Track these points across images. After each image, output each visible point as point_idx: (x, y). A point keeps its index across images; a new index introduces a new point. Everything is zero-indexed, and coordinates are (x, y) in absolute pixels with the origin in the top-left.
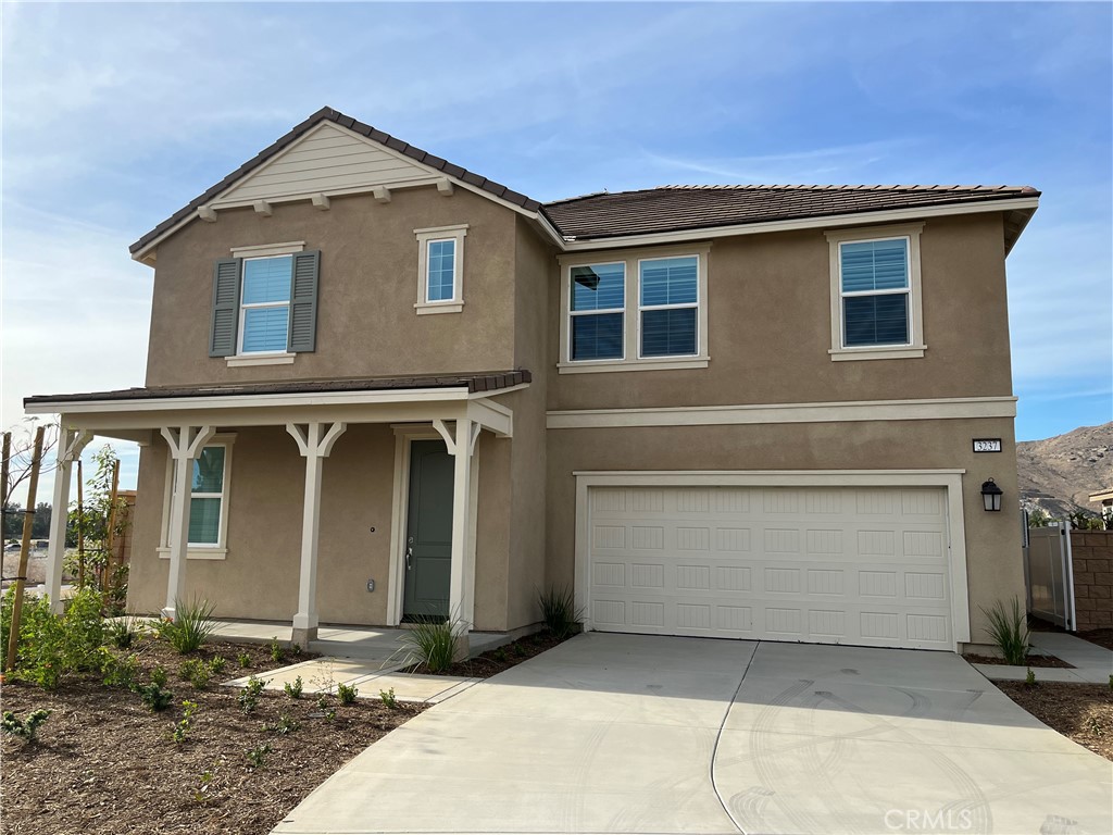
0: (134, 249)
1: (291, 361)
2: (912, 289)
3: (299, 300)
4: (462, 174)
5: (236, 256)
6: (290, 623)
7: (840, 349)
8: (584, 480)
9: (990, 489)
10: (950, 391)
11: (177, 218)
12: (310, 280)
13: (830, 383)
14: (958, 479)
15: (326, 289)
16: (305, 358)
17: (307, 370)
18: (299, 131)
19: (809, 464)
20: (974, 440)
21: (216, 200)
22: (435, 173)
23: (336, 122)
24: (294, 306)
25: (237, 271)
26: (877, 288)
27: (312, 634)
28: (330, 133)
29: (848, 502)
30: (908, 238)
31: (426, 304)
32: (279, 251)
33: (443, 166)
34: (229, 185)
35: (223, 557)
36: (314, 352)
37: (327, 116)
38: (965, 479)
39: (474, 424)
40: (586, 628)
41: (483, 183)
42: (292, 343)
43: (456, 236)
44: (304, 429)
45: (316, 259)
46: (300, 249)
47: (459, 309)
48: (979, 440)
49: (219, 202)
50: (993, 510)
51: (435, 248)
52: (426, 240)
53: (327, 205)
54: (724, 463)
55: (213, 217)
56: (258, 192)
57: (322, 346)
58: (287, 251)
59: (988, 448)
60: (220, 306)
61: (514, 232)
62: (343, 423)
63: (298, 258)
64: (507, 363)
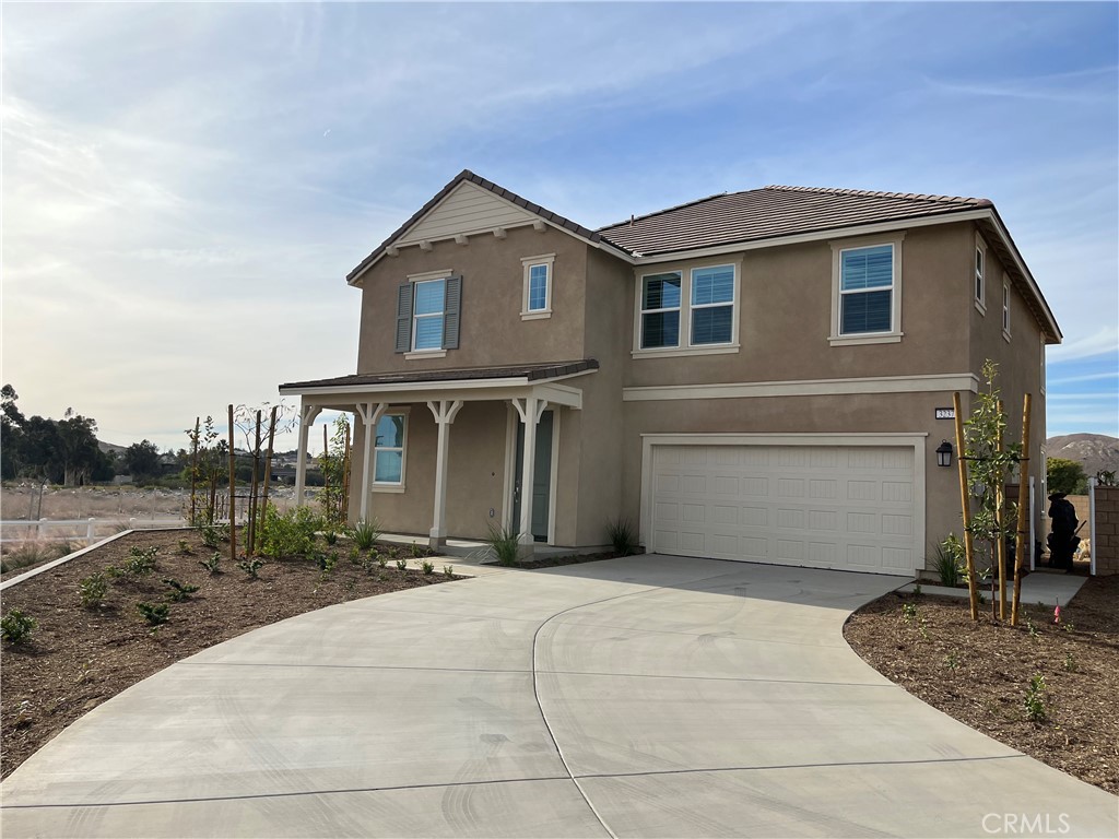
0: (349, 278)
1: (444, 355)
2: (895, 287)
3: (450, 311)
4: (551, 216)
5: (410, 280)
6: (428, 536)
7: (837, 337)
8: (649, 440)
9: (946, 448)
10: (920, 369)
11: (375, 255)
12: (457, 296)
13: (827, 364)
14: (922, 440)
15: (465, 303)
16: (453, 353)
17: (453, 363)
18: (448, 189)
19: (811, 428)
20: (936, 409)
21: (398, 241)
22: (534, 216)
23: (471, 180)
24: (446, 316)
25: (411, 291)
26: (869, 286)
27: (442, 541)
28: (469, 188)
29: (843, 458)
30: (893, 244)
31: (528, 313)
32: (436, 276)
33: (539, 211)
34: (406, 230)
35: (403, 491)
36: (458, 348)
37: (467, 176)
38: (928, 440)
39: (539, 401)
40: (647, 551)
41: (565, 222)
42: (444, 342)
43: (547, 262)
44: (437, 404)
45: (459, 282)
46: (450, 274)
47: (549, 316)
48: (940, 409)
49: (399, 243)
50: (943, 465)
51: (535, 271)
52: (529, 265)
53: (466, 242)
54: (748, 427)
55: (396, 253)
56: (422, 235)
57: (463, 344)
58: (440, 277)
59: (947, 416)
60: (401, 317)
61: (585, 257)
62: (460, 402)
63: (448, 281)
64: (578, 354)
